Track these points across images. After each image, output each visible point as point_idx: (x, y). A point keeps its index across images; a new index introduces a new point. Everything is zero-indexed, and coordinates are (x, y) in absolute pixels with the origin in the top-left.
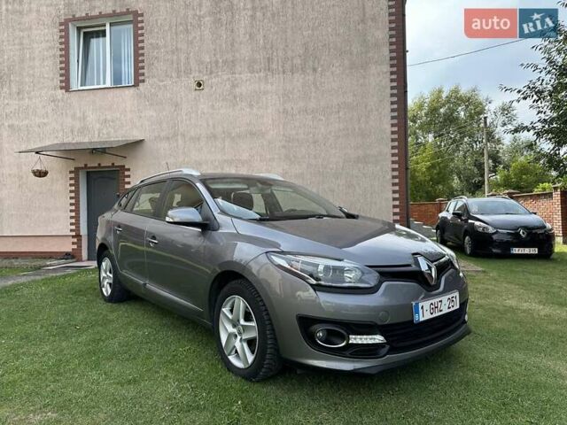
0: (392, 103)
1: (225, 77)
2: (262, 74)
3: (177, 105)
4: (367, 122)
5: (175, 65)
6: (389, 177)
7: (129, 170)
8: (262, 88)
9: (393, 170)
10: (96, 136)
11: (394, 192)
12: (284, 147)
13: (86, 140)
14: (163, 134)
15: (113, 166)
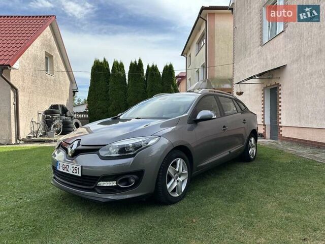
3: (301, 35)
7: (280, 86)
14: (295, 58)
15: (275, 84)
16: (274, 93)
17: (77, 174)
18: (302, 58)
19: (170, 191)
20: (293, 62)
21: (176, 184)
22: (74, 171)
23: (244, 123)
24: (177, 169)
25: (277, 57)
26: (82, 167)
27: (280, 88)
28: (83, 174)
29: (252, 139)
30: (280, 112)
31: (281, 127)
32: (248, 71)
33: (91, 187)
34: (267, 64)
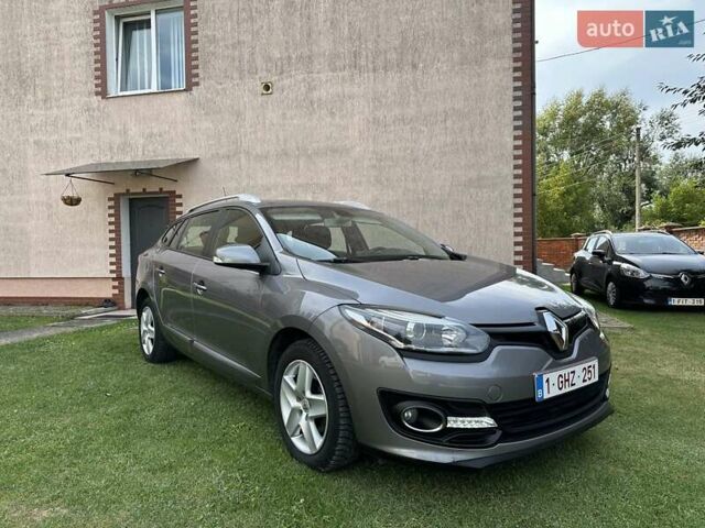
0: (516, 109)
1: (300, 77)
2: (346, 73)
3: (239, 114)
4: (482, 134)
5: (237, 63)
6: (510, 205)
7: (180, 196)
8: (346, 90)
9: (516, 196)
10: (140, 153)
11: (516, 225)
12: (374, 167)
13: (128, 159)
14: (222, 151)
15: (161, 192)
18: (242, 156)
20: (217, 157)
25: (166, 137)
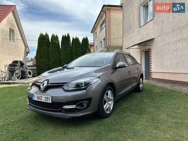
3: (163, 22)
15: (148, 49)
16: (147, 54)
17: (48, 102)
18: (163, 34)
19: (105, 110)
20: (158, 36)
21: (108, 106)
22: (46, 100)
23: (138, 70)
24: (109, 97)
25: (149, 34)
26: (52, 97)
27: (151, 51)
28: (53, 101)
29: (141, 79)
30: (151, 64)
31: (152, 72)
32: (132, 41)
33: (59, 110)
34: (143, 38)
